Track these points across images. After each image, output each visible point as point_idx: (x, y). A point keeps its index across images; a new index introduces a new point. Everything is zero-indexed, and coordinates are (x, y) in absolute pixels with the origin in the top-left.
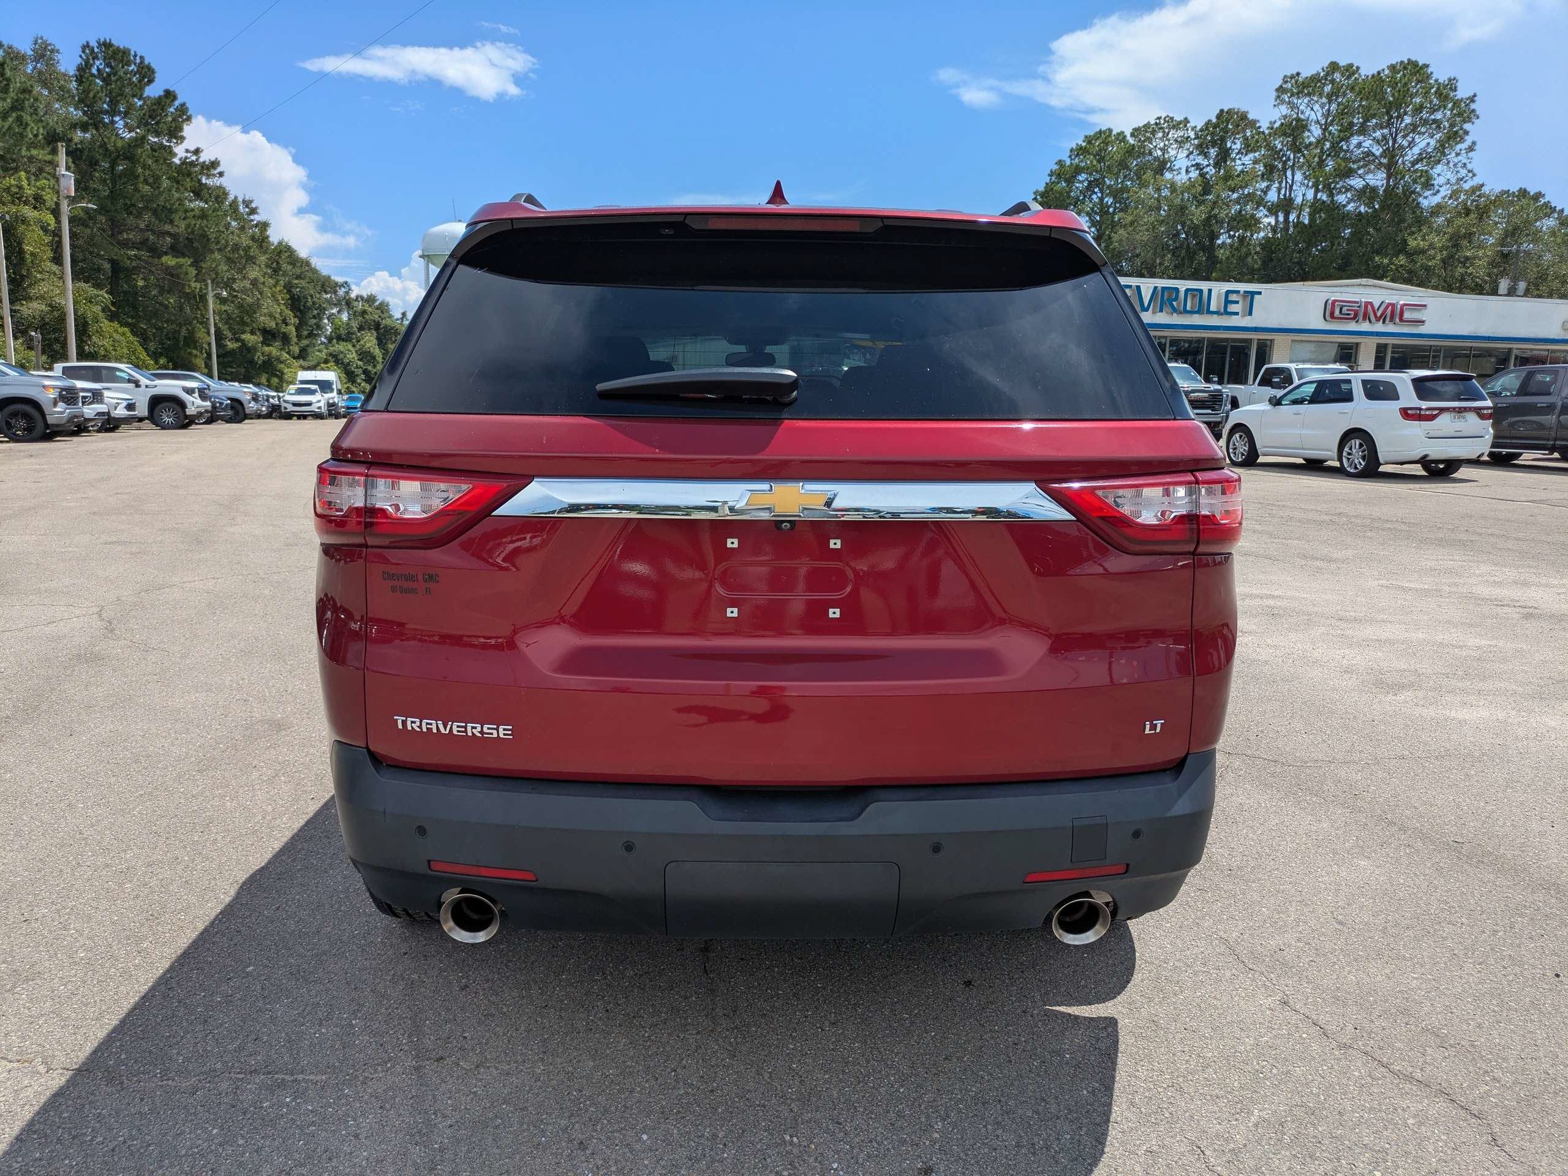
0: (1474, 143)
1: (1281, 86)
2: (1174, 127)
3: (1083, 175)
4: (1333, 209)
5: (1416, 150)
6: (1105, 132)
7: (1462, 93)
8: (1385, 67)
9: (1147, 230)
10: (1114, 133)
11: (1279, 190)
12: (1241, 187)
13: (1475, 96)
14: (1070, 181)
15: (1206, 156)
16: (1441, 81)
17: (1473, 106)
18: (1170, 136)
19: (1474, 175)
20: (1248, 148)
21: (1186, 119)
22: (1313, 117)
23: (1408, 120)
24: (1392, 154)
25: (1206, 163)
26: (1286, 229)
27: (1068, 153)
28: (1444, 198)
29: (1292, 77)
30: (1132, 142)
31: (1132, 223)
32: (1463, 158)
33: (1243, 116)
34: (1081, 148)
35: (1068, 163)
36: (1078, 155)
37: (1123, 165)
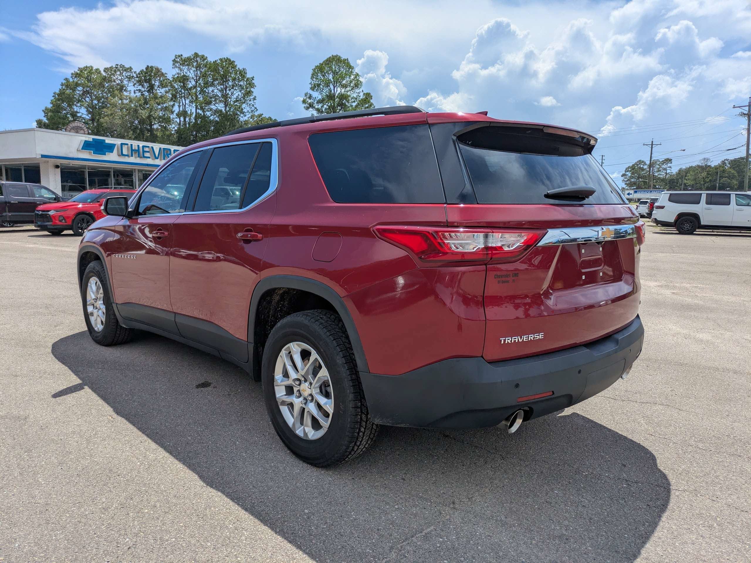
0: (255, 97)
1: (175, 60)
2: (125, 70)
3: (81, 87)
4: (204, 117)
5: (235, 96)
6: (89, 67)
7: (249, 76)
8: (218, 59)
9: (120, 118)
10: (94, 68)
11: (179, 106)
12: (162, 103)
13: (253, 77)
14: (74, 90)
15: (143, 86)
16: (240, 69)
17: (253, 81)
18: (124, 74)
19: (257, 110)
20: (162, 85)
21: (131, 67)
22: (191, 76)
23: (230, 83)
24: (225, 97)
25: (143, 89)
26: (185, 124)
27: (71, 75)
28: (249, 118)
29: (179, 56)
30: (105, 75)
31: (112, 114)
32: (252, 102)
33: (158, 70)
34: (77, 74)
35: (71, 80)
36: (76, 77)
37: (101, 85)
